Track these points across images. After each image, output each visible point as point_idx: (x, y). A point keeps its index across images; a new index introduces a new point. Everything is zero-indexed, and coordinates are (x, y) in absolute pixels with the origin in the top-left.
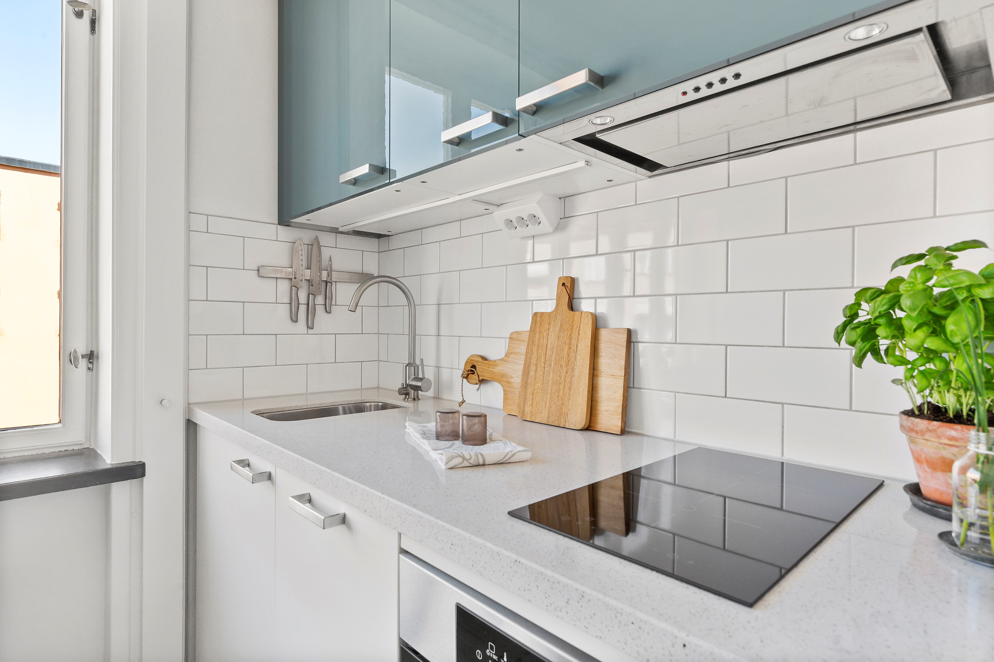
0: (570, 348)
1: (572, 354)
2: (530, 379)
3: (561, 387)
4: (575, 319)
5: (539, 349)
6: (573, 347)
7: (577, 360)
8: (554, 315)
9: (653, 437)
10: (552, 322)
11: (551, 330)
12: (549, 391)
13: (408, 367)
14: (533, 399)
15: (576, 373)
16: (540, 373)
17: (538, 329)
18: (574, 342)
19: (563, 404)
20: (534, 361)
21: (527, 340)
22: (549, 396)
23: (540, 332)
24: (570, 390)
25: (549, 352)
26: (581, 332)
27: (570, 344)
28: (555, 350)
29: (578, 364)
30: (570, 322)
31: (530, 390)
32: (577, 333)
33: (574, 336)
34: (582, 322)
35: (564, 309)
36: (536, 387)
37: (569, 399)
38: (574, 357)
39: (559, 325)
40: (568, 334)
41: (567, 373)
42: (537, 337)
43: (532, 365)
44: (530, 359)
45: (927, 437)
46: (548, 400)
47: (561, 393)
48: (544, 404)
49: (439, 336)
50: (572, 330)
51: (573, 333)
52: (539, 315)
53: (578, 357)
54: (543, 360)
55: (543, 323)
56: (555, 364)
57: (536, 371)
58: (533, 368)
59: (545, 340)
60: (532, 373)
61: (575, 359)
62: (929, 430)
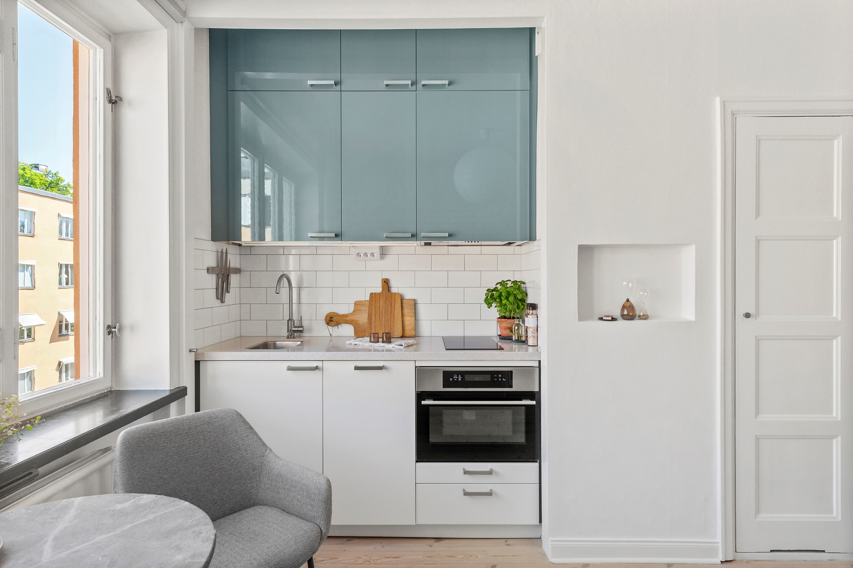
0: (391, 307)
1: (393, 309)
2: (373, 321)
3: (389, 322)
4: (392, 296)
5: (375, 308)
6: (393, 307)
7: (396, 311)
8: (382, 294)
9: (422, 336)
10: (381, 297)
11: (381, 300)
12: (383, 324)
13: (290, 321)
14: (375, 329)
15: (396, 316)
16: (377, 318)
17: (374, 300)
18: (393, 305)
19: (391, 329)
20: (373, 313)
21: (368, 304)
22: (383, 326)
23: (376, 301)
24: (393, 323)
25: (381, 309)
26: (396, 301)
27: (391, 305)
28: (384, 308)
29: (396, 313)
30: (390, 297)
31: (373, 325)
32: (394, 301)
33: (393, 303)
34: (396, 297)
35: (387, 291)
36: (376, 324)
37: (394, 326)
38: (394, 310)
39: (385, 298)
40: (390, 301)
41: (391, 316)
42: (374, 303)
43: (372, 315)
44: (372, 312)
45: (505, 323)
46: (383, 328)
47: (389, 324)
48: (381, 330)
49: (300, 304)
50: (391, 300)
51: (392, 301)
52: (373, 294)
53: (396, 310)
54: (378, 312)
55: (376, 297)
56: (385, 313)
57: (375, 317)
58: (373, 317)
59: (378, 304)
60: (373, 318)
61: (395, 311)
62: (505, 321)
